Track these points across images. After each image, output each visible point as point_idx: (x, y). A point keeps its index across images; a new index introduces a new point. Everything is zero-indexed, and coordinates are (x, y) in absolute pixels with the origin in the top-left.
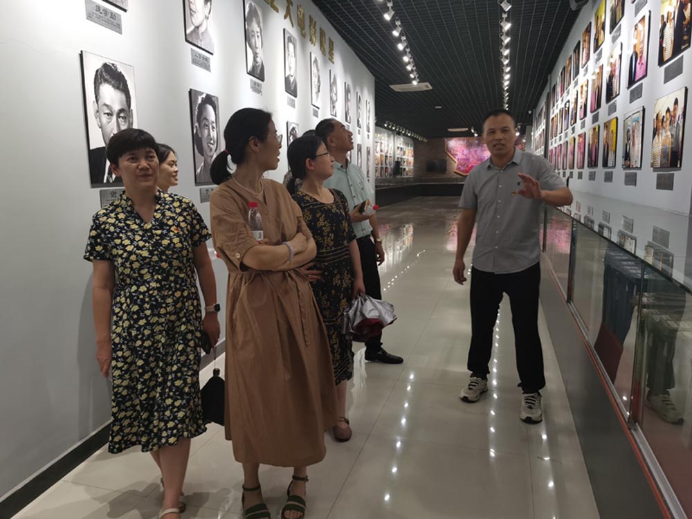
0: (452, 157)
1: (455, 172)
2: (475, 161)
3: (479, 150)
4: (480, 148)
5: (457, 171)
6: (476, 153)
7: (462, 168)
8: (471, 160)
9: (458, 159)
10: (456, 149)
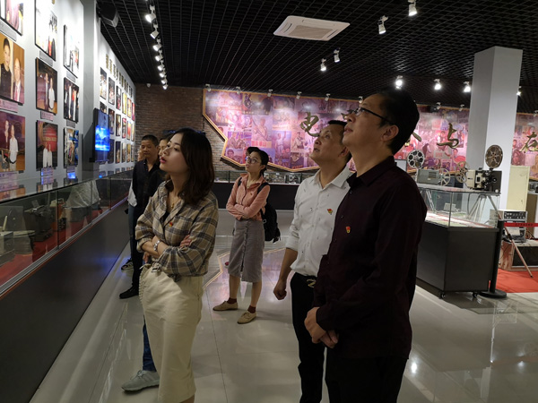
0: (216, 127)
1: (222, 159)
2: (261, 138)
3: (269, 120)
4: (271, 115)
5: (226, 157)
6: (263, 125)
7: (237, 153)
8: (254, 136)
9: (229, 134)
10: (224, 113)
